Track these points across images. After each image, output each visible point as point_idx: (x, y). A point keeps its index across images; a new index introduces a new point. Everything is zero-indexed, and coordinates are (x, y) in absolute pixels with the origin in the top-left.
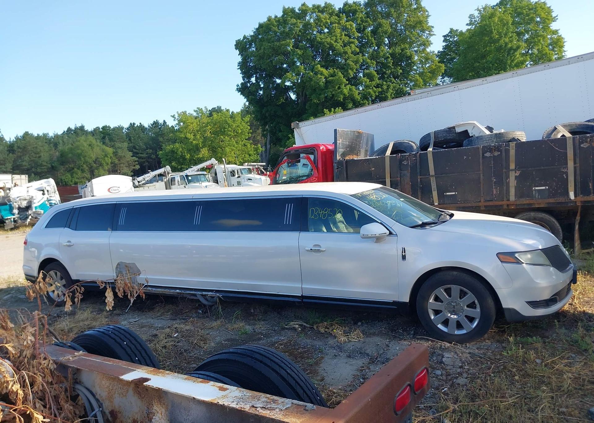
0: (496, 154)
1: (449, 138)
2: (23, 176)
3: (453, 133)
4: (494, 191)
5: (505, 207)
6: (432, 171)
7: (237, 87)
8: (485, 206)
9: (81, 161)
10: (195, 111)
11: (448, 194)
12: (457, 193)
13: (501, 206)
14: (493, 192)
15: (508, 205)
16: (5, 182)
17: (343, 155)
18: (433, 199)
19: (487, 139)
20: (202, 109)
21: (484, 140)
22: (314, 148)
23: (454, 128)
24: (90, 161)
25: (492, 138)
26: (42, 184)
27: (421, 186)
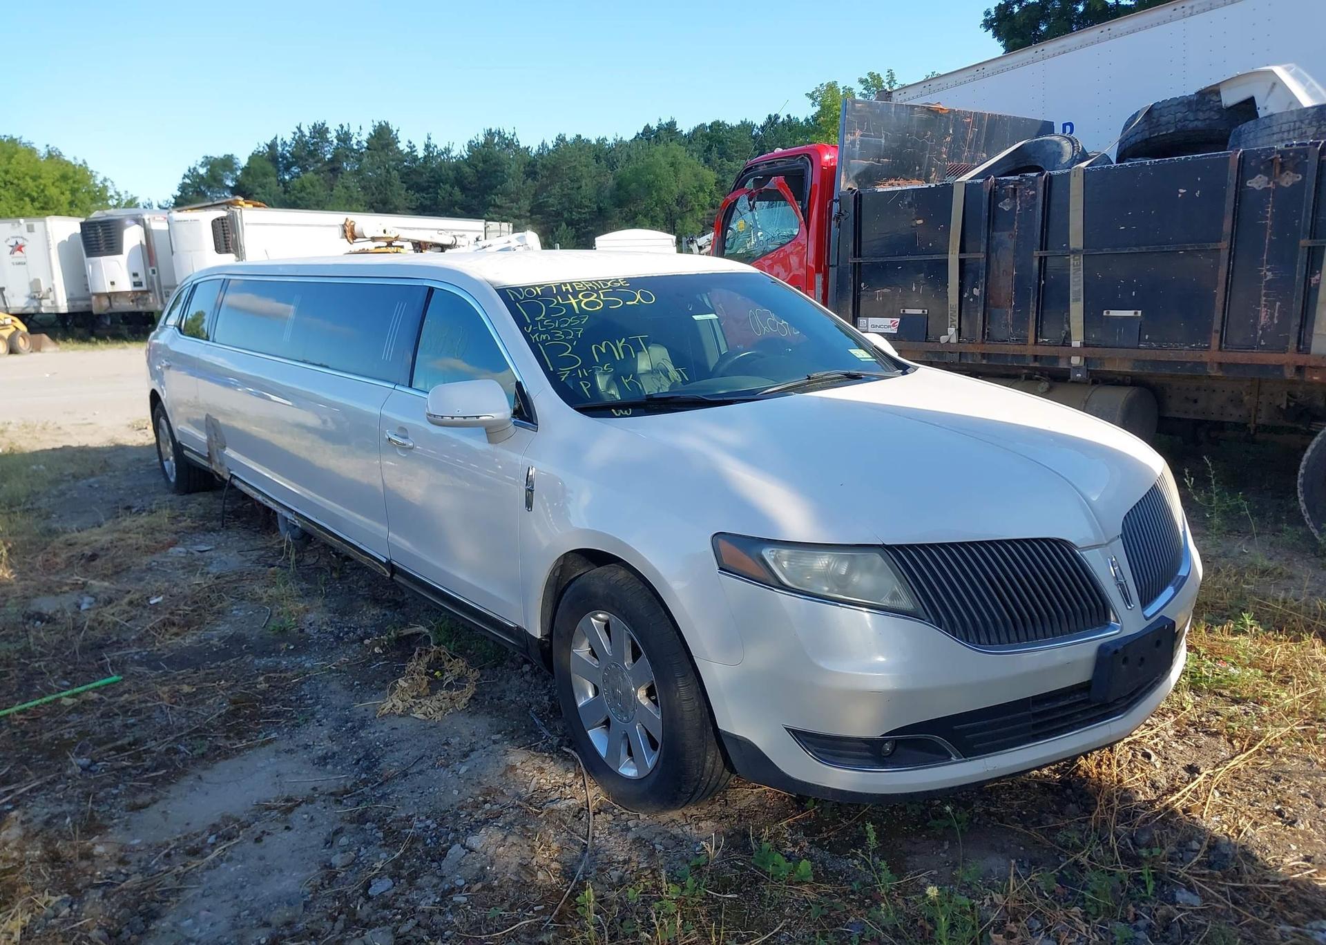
0: (1288, 180)
1: (1191, 125)
2: (505, 225)
3: (1211, 109)
4: (1263, 315)
5: (1289, 374)
6: (1076, 240)
7: (984, 18)
8: (1220, 364)
9: (651, 198)
10: (862, 81)
11: (1113, 313)
12: (1140, 313)
13: (1279, 367)
14: (1257, 318)
15: (1299, 369)
17: (868, 177)
18: (1069, 327)
19: (1285, 127)
20: (878, 75)
21: (1275, 129)
22: (809, 156)
23: (1214, 91)
24: (669, 199)
25: (1302, 122)
27: (1043, 282)
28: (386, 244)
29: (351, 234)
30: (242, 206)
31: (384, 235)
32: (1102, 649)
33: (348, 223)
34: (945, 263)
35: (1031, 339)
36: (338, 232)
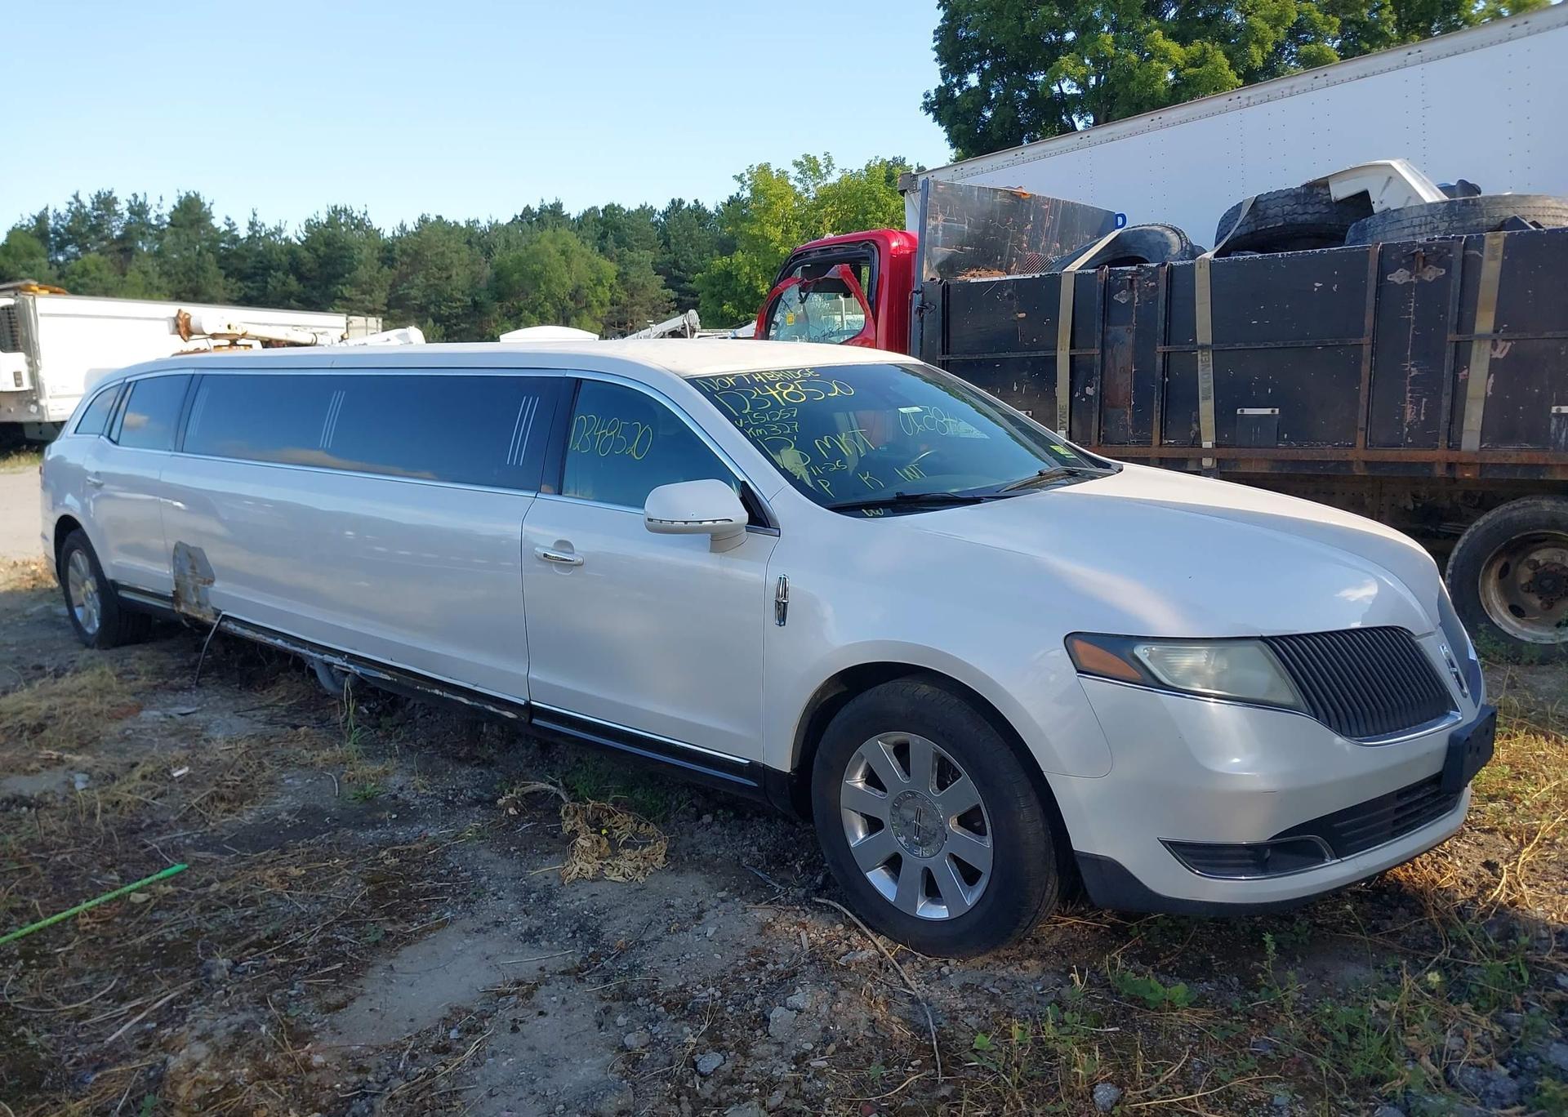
0: (1431, 274)
1: (1300, 219)
2: (372, 321)
3: (1320, 202)
4: (1409, 411)
5: (1440, 471)
6: (1204, 332)
7: (924, 100)
8: (1366, 463)
9: (539, 291)
10: (796, 164)
11: (1248, 411)
12: (1277, 411)
13: (1429, 465)
14: (1403, 414)
15: (1450, 466)
16: (315, 330)
17: (949, 266)
18: (1199, 426)
19: (1416, 222)
20: (815, 157)
21: (1406, 223)
22: (874, 242)
23: (1323, 184)
24: (560, 293)
25: (1433, 216)
26: (388, 340)
27: (1167, 380)
28: (228, 342)
29: (184, 329)
30: (35, 291)
31: (228, 332)
32: (1453, 739)
33: (181, 316)
34: (1053, 361)
35: (1156, 440)
36: (166, 328)
